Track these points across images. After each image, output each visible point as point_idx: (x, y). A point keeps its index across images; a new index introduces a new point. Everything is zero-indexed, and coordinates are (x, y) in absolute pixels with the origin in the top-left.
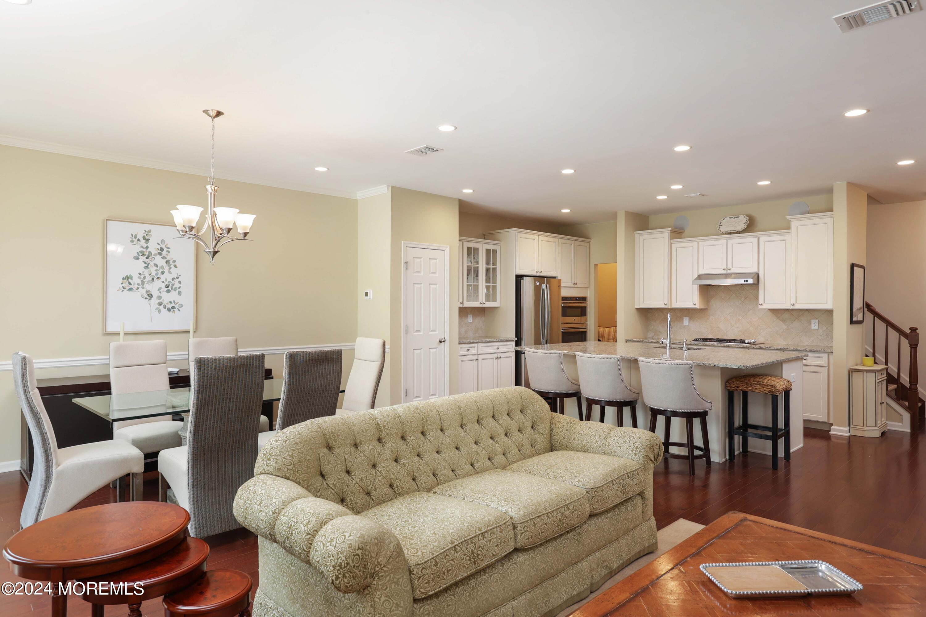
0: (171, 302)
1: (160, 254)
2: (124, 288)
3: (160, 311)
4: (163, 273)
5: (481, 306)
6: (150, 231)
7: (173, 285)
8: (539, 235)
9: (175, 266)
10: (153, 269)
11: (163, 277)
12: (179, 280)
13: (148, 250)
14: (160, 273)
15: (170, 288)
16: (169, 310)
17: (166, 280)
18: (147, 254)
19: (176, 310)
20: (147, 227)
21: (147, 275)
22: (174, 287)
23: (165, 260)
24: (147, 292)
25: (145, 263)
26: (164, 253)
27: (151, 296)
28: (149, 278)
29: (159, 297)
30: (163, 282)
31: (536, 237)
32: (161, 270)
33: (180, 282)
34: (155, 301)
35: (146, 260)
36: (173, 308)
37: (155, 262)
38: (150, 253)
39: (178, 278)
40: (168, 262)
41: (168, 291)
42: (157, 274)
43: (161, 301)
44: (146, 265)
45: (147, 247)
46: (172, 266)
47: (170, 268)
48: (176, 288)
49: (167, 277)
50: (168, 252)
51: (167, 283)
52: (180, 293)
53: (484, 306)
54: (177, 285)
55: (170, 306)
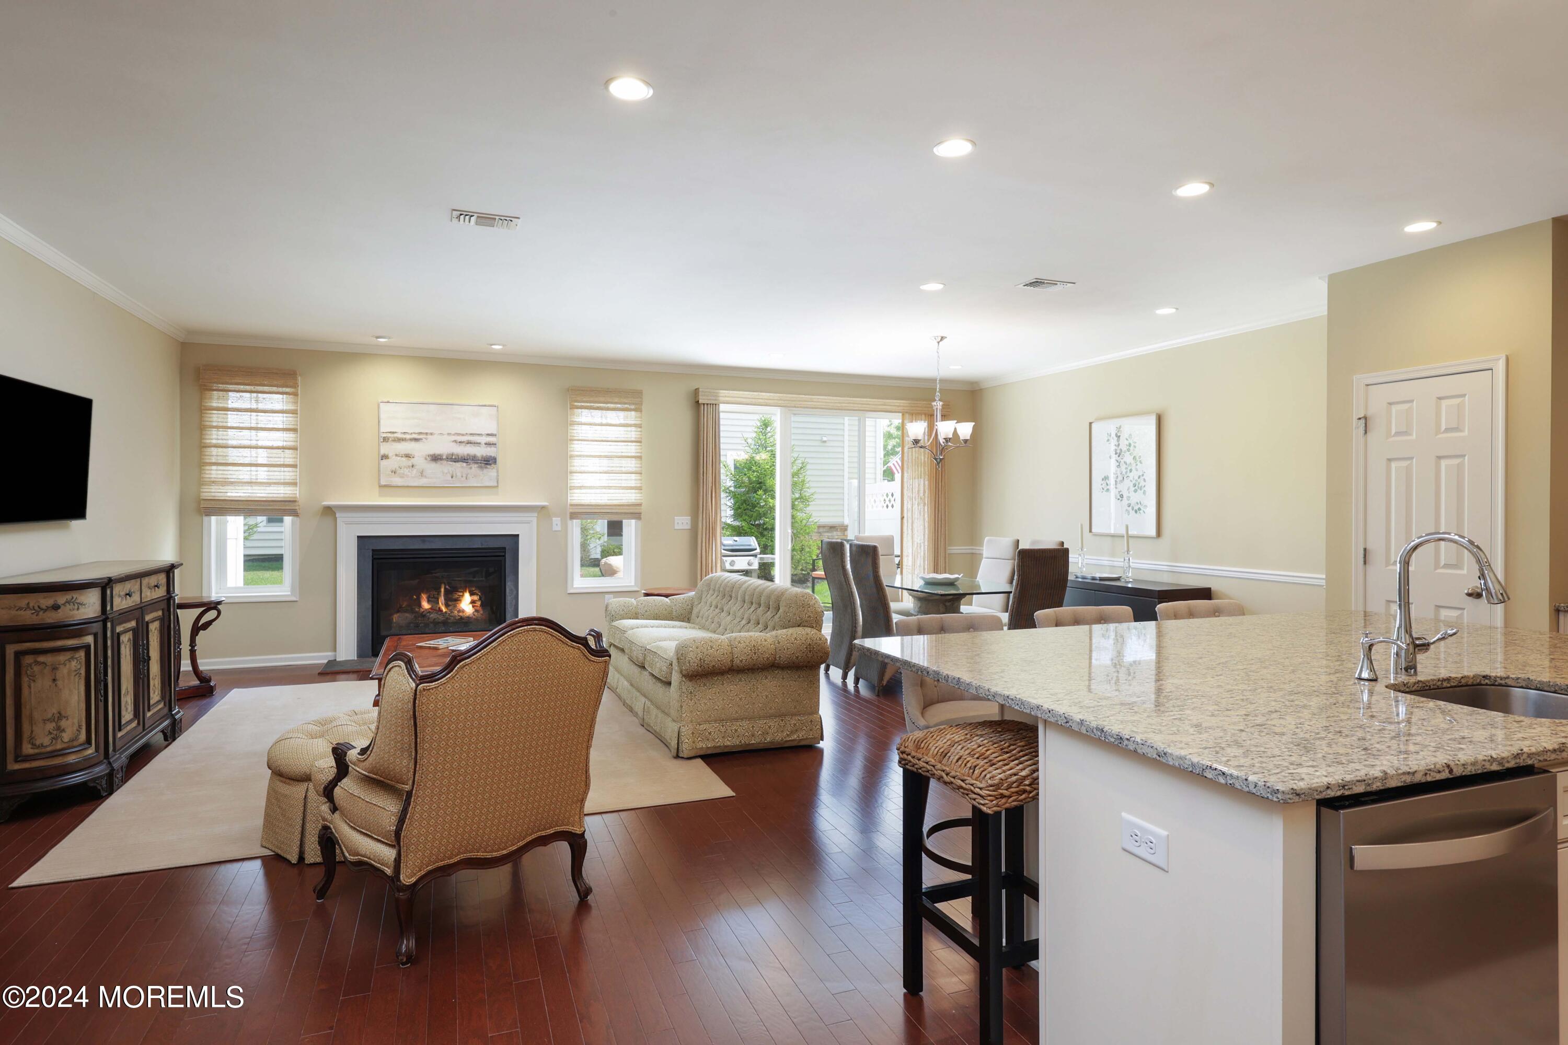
0: (1137, 503)
1: (1129, 450)
2: (1103, 489)
3: (1129, 512)
4: (1131, 471)
6: (1120, 427)
7: (1139, 483)
9: (1141, 462)
10: (1123, 467)
11: (1131, 475)
12: (1144, 477)
13: (1120, 447)
14: (1128, 470)
15: (1136, 487)
16: (1136, 512)
17: (1134, 479)
18: (1118, 451)
19: (1141, 511)
20: (1118, 422)
21: (1119, 474)
22: (1140, 486)
23: (1133, 457)
24: (1119, 492)
25: (1117, 461)
26: (1132, 448)
27: (1122, 496)
28: (1120, 478)
29: (1128, 498)
30: (1131, 481)
32: (1129, 468)
33: (1144, 480)
34: (1125, 502)
35: (1118, 459)
36: (1139, 509)
37: (1125, 459)
38: (1121, 450)
39: (1143, 475)
40: (1134, 458)
41: (1135, 491)
42: (1126, 472)
43: (1129, 502)
44: (1118, 464)
45: (1119, 445)
46: (1138, 463)
47: (1137, 465)
48: (1141, 486)
49: (1134, 475)
50: (1135, 447)
51: (1134, 482)
52: (1144, 493)
54: (1142, 483)
55: (1136, 508)
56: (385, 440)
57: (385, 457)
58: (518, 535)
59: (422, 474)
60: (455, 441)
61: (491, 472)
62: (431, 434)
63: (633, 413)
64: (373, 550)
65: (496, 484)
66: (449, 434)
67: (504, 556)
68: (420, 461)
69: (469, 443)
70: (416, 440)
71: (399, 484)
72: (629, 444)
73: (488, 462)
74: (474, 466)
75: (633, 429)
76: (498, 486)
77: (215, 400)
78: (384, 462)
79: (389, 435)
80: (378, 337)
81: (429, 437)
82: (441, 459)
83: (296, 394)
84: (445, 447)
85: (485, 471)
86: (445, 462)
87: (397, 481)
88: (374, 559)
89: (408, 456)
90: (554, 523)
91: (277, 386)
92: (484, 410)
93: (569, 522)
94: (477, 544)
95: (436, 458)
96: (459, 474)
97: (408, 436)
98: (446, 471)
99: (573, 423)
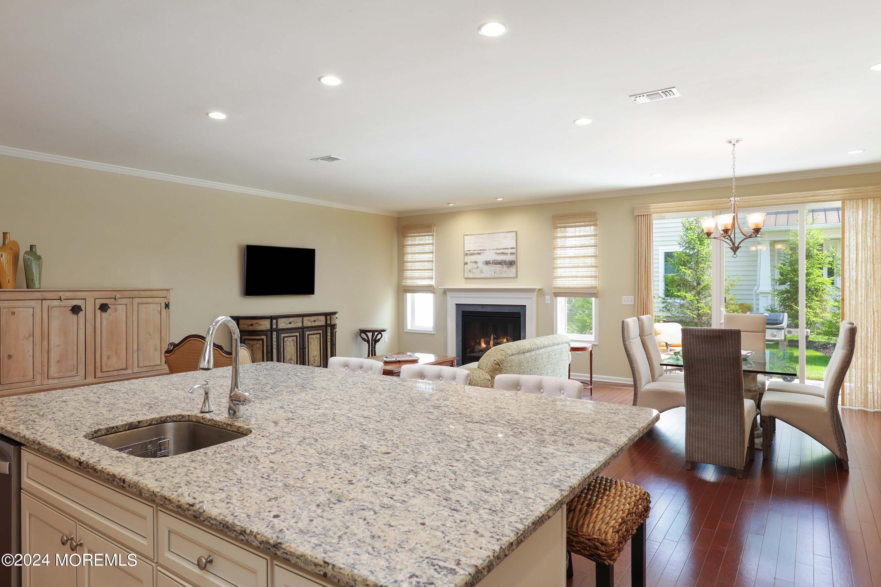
56: (467, 254)
57: (466, 264)
58: (525, 306)
59: (481, 272)
60: (496, 253)
61: (513, 269)
62: (486, 250)
63: (592, 227)
64: (463, 311)
65: (515, 276)
66: (493, 249)
67: (520, 317)
68: (481, 265)
69: (502, 253)
70: (479, 254)
71: (472, 277)
72: (590, 248)
73: (511, 263)
74: (505, 266)
75: (593, 238)
76: (516, 277)
77: (409, 241)
78: (466, 266)
79: (468, 252)
80: (448, 204)
81: (484, 251)
82: (490, 263)
83: (433, 235)
84: (491, 256)
85: (510, 268)
86: (491, 265)
87: (471, 275)
88: (462, 316)
89: (476, 262)
90: (547, 299)
91: (427, 232)
92: (509, 234)
93: (554, 298)
94: (506, 310)
95: (487, 263)
96: (498, 271)
97: (475, 252)
98: (492, 269)
99: (556, 238)
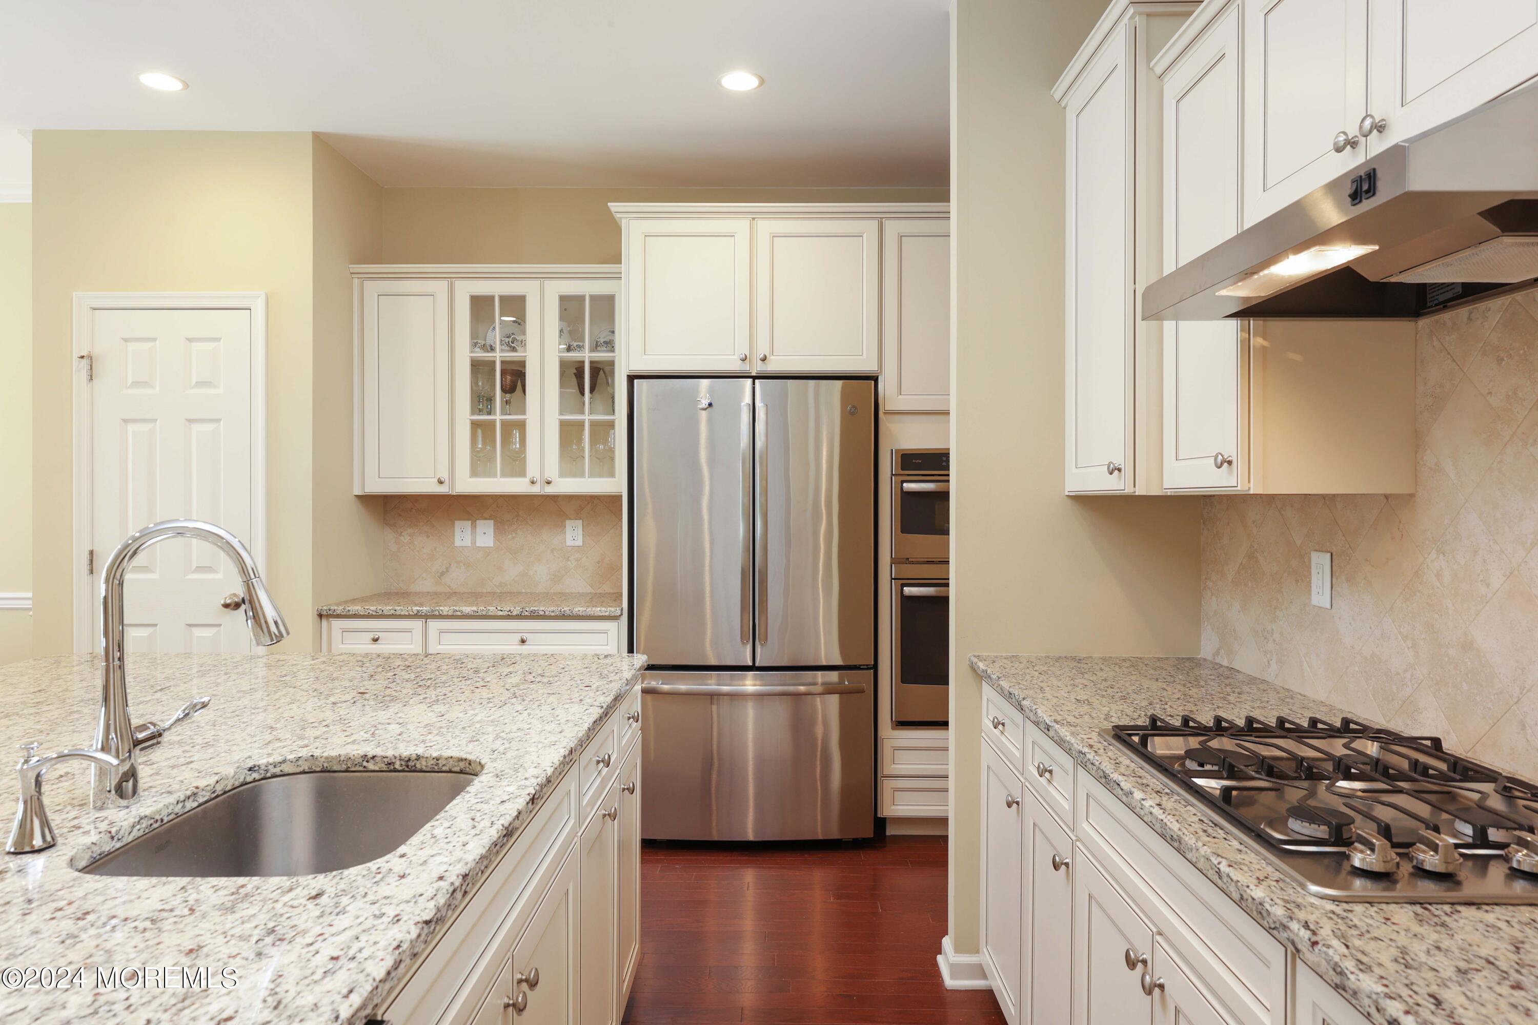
5: (536, 490)
8: (754, 217)
31: (740, 226)
53: (549, 490)
